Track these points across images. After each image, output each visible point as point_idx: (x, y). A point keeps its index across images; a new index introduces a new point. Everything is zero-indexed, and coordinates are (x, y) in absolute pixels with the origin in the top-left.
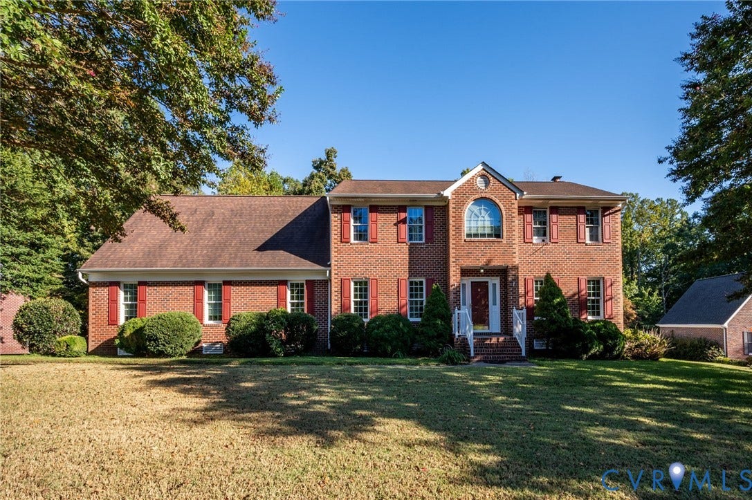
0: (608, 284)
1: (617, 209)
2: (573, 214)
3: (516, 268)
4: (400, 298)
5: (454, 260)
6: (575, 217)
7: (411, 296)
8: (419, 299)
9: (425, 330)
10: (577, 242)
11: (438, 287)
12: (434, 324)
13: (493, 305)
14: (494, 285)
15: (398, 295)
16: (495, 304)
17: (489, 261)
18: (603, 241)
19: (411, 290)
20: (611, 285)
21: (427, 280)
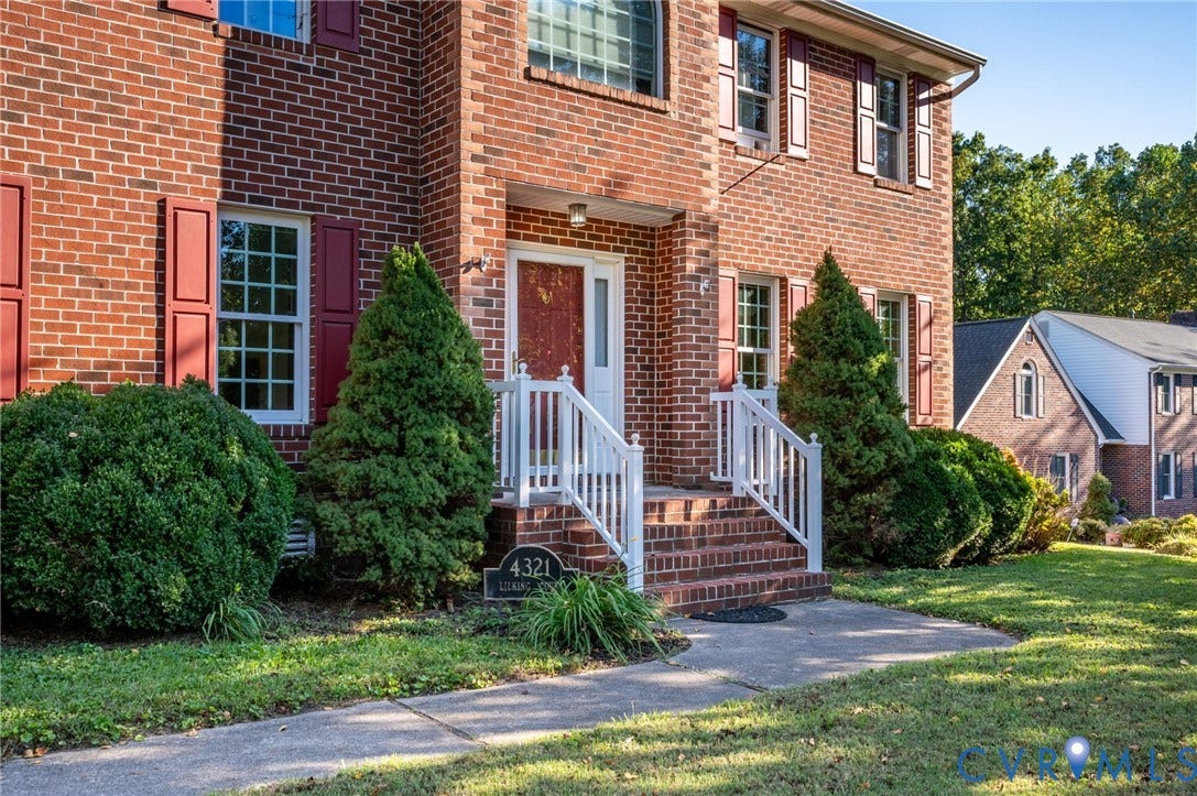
0: (924, 318)
1: (944, 89)
2: (846, 76)
3: (710, 229)
4: (171, 305)
5: (478, 148)
6: (850, 85)
7: (231, 298)
8: (273, 317)
9: (384, 476)
10: (855, 168)
11: (419, 264)
12: (428, 442)
13: (598, 364)
14: (602, 283)
15: (160, 288)
16: (603, 361)
17: (617, 184)
18: (912, 179)
19: (231, 268)
20: (930, 323)
21: (320, 230)
